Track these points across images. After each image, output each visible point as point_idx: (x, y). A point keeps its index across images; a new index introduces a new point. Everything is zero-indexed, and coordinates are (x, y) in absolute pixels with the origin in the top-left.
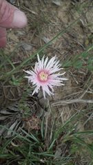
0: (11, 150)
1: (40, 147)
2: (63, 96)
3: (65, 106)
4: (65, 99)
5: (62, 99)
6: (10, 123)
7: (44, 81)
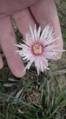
0: (18, 115)
1: (43, 113)
2: (60, 66)
3: (62, 75)
4: (61, 69)
5: (59, 69)
6: (16, 90)
7: (39, 55)
